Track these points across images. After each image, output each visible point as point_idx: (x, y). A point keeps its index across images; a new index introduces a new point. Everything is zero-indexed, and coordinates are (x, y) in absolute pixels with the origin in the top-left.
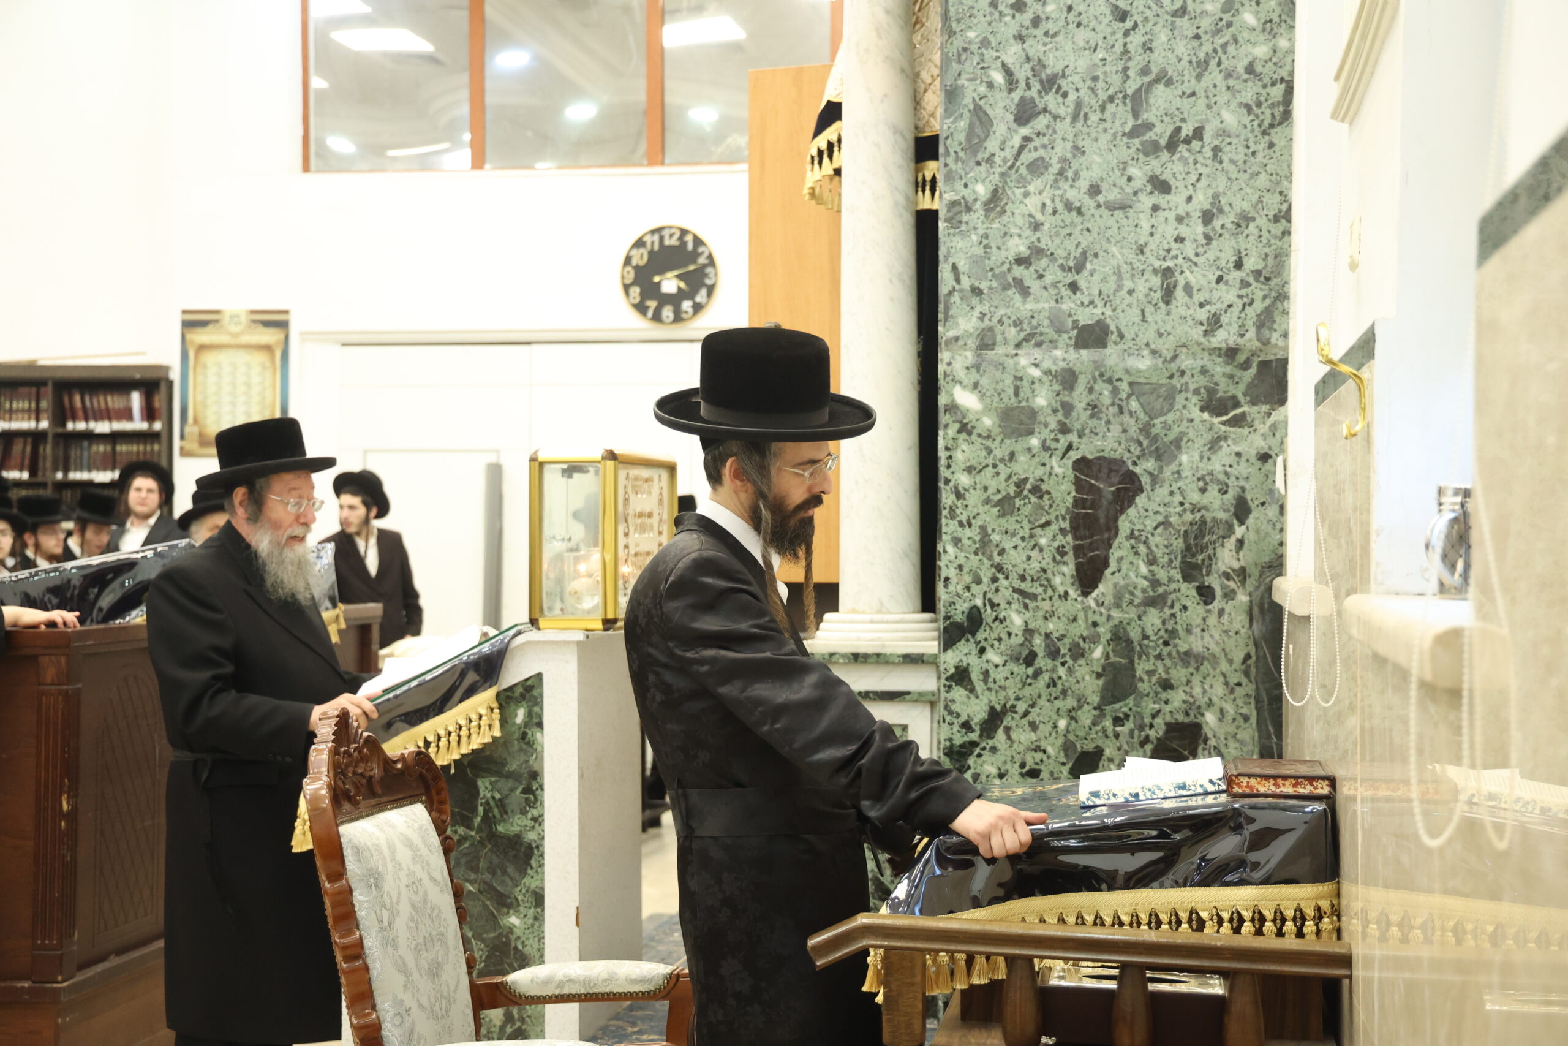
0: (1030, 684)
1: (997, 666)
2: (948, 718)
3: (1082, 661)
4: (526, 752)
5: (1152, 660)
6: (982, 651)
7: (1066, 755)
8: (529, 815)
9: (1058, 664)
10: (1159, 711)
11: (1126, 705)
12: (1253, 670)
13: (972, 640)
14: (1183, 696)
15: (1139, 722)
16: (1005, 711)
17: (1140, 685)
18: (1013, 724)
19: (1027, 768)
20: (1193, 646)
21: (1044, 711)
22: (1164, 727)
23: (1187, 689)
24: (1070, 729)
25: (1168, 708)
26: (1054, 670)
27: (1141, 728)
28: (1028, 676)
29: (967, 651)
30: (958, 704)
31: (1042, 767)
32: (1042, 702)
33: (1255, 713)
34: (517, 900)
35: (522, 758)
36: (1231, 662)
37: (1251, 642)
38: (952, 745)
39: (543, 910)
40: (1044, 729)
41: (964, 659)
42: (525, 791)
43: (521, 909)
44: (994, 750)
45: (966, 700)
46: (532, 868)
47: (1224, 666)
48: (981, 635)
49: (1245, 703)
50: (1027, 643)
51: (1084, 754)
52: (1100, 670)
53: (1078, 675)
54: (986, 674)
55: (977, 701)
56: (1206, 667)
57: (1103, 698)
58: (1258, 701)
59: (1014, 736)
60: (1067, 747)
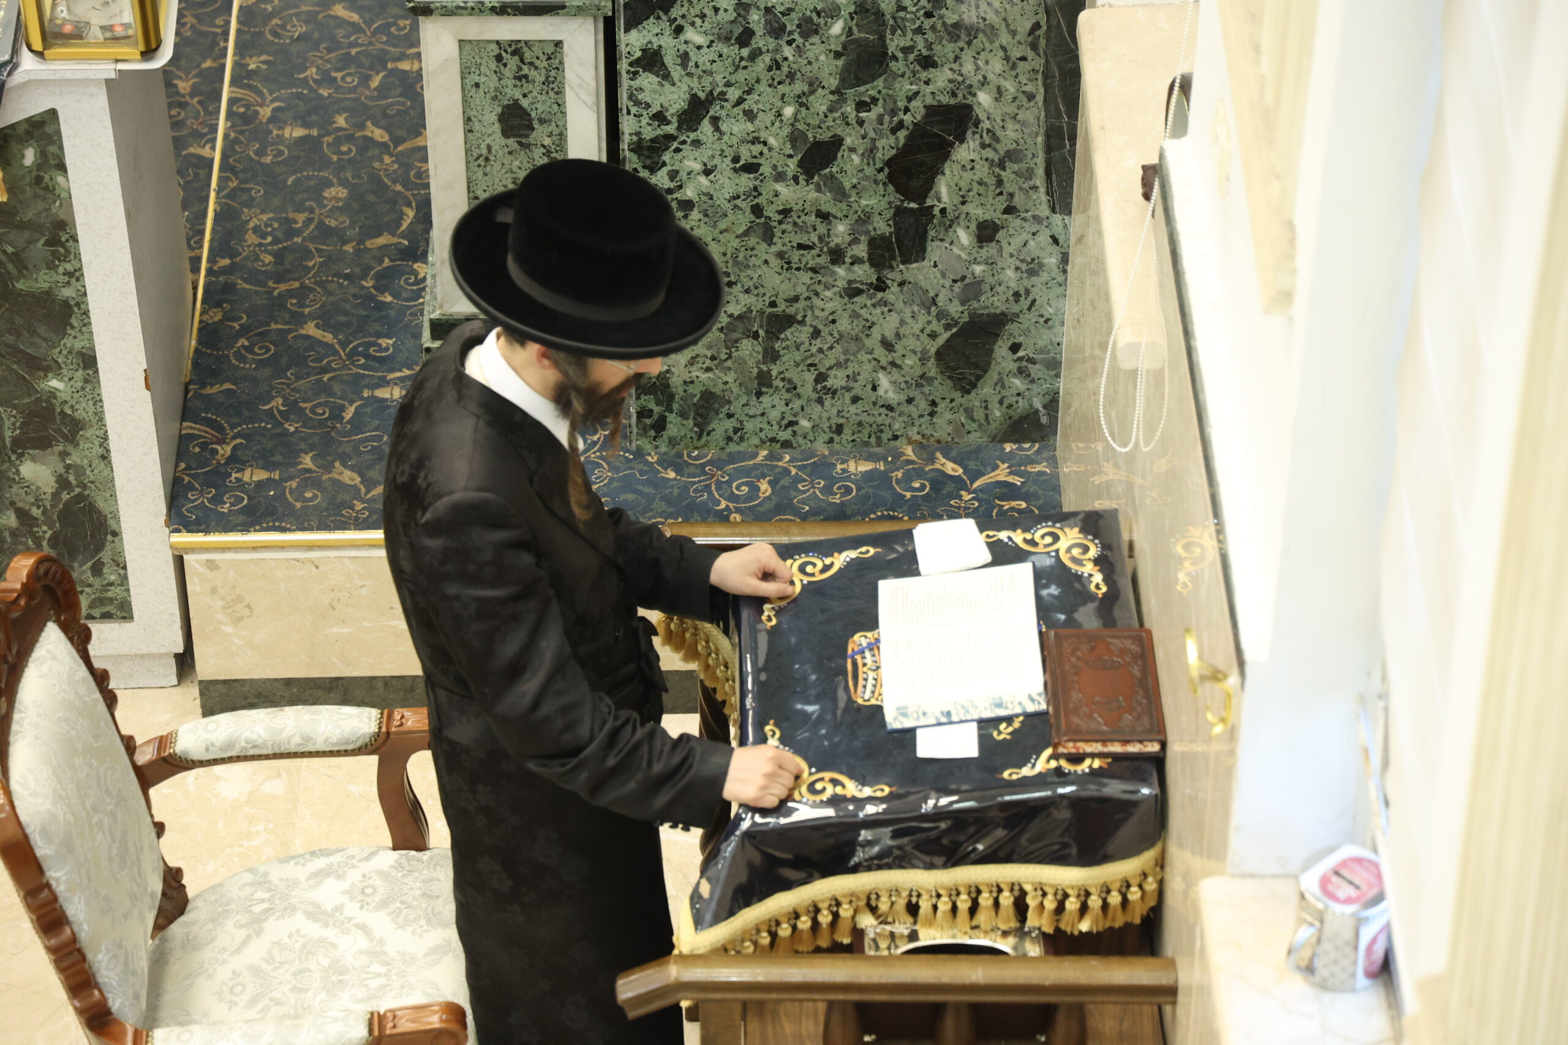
0: (745, 68)
1: (699, 48)
2: (634, 110)
3: (815, 39)
4: (44, 199)
5: (909, 35)
6: (679, 30)
7: (793, 147)
8: (61, 270)
9: (783, 43)
10: (917, 93)
11: (873, 88)
12: (1043, 42)
13: (664, 17)
14: (949, 75)
15: (891, 106)
16: (711, 99)
17: (893, 64)
18: (723, 113)
19: (742, 162)
20: (965, 16)
21: (764, 98)
22: (923, 111)
23: (956, 66)
24: (799, 117)
25: (929, 89)
26: (777, 50)
27: (893, 112)
28: (742, 59)
29: (657, 30)
30: (647, 93)
31: (761, 161)
32: (762, 87)
33: (1042, 90)
34: (57, 362)
35: (41, 205)
36: (1014, 33)
37: (1042, 10)
38: (640, 139)
39: (96, 371)
40: (765, 119)
41: (655, 40)
42: (48, 243)
43: (64, 371)
44: (697, 143)
45: (658, 88)
46: (72, 327)
47: (1005, 38)
48: (675, 12)
49: (1030, 80)
50: (741, 19)
51: (817, 144)
52: (839, 49)
53: (810, 55)
54: (685, 57)
55: (673, 89)
56: (981, 40)
57: (843, 80)
58: (1046, 77)
59: (724, 127)
60: (795, 137)
